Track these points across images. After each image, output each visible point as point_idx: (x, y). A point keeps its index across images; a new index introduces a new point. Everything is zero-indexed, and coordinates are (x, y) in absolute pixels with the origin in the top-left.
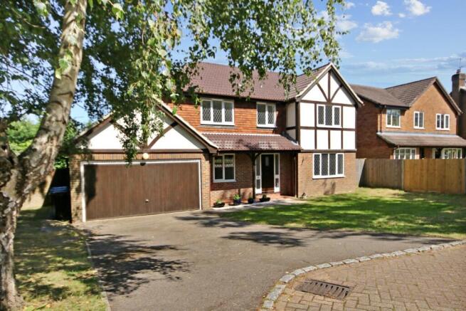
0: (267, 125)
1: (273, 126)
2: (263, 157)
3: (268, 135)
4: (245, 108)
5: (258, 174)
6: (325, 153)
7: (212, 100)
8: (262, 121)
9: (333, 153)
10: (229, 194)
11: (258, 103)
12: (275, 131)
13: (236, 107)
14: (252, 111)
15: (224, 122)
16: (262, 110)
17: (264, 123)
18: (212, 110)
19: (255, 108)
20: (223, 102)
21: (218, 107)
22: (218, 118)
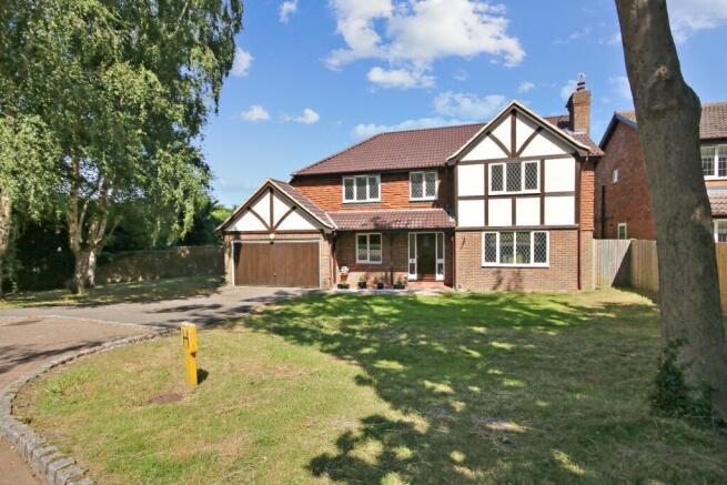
0: (425, 198)
1: (433, 198)
2: (420, 237)
3: (427, 210)
4: (393, 181)
5: (412, 257)
6: (505, 232)
7: (354, 178)
8: (416, 193)
9: (525, 232)
10: (373, 277)
11: (411, 173)
12: (436, 204)
13: (382, 181)
14: (404, 183)
15: (369, 200)
16: (417, 181)
17: (421, 196)
18: (355, 188)
19: (407, 179)
20: (367, 177)
21: (361, 184)
22: (362, 195)
